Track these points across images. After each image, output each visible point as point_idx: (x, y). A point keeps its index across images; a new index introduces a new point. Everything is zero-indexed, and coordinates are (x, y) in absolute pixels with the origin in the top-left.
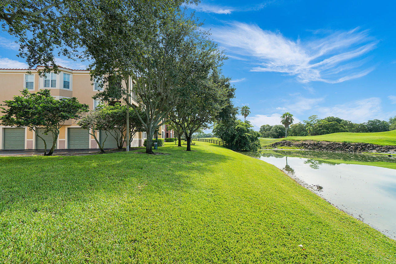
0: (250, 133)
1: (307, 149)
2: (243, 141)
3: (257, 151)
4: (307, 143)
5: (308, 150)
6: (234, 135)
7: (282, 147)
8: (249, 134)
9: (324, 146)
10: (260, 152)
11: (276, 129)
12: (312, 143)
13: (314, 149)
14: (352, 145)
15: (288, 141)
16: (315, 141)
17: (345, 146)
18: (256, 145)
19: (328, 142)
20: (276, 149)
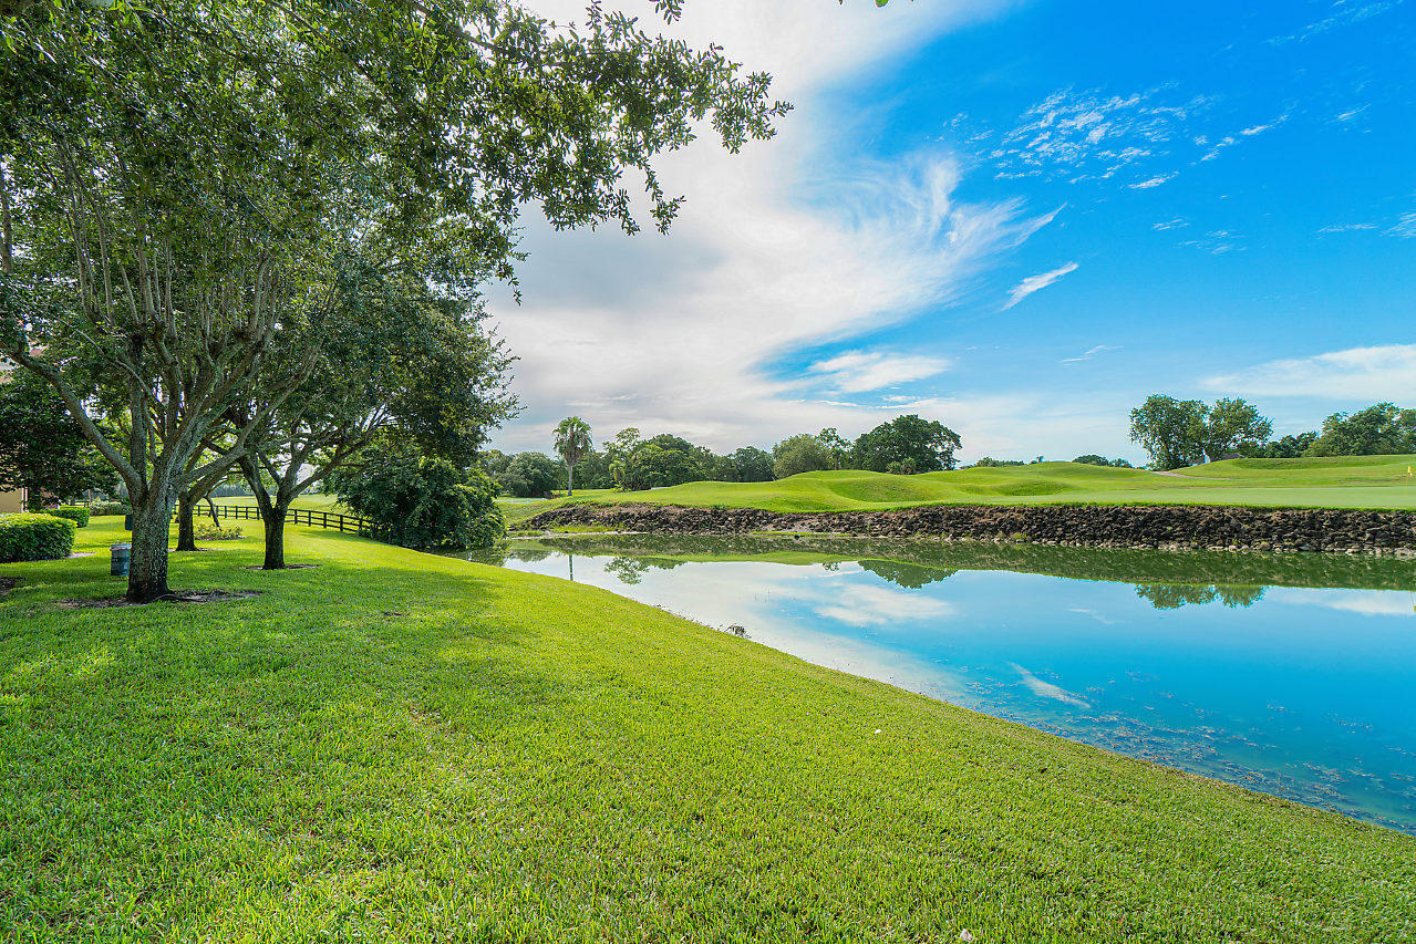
0: (471, 484)
1: (635, 530)
2: (447, 514)
3: (492, 545)
4: (631, 511)
5: (636, 533)
6: (413, 491)
7: (566, 527)
8: (469, 489)
9: (673, 519)
10: (504, 546)
11: (525, 467)
12: (644, 510)
13: (651, 529)
14: (729, 515)
15: (581, 506)
16: (650, 505)
17: (717, 517)
18: (493, 525)
19: (680, 507)
20: (549, 535)
